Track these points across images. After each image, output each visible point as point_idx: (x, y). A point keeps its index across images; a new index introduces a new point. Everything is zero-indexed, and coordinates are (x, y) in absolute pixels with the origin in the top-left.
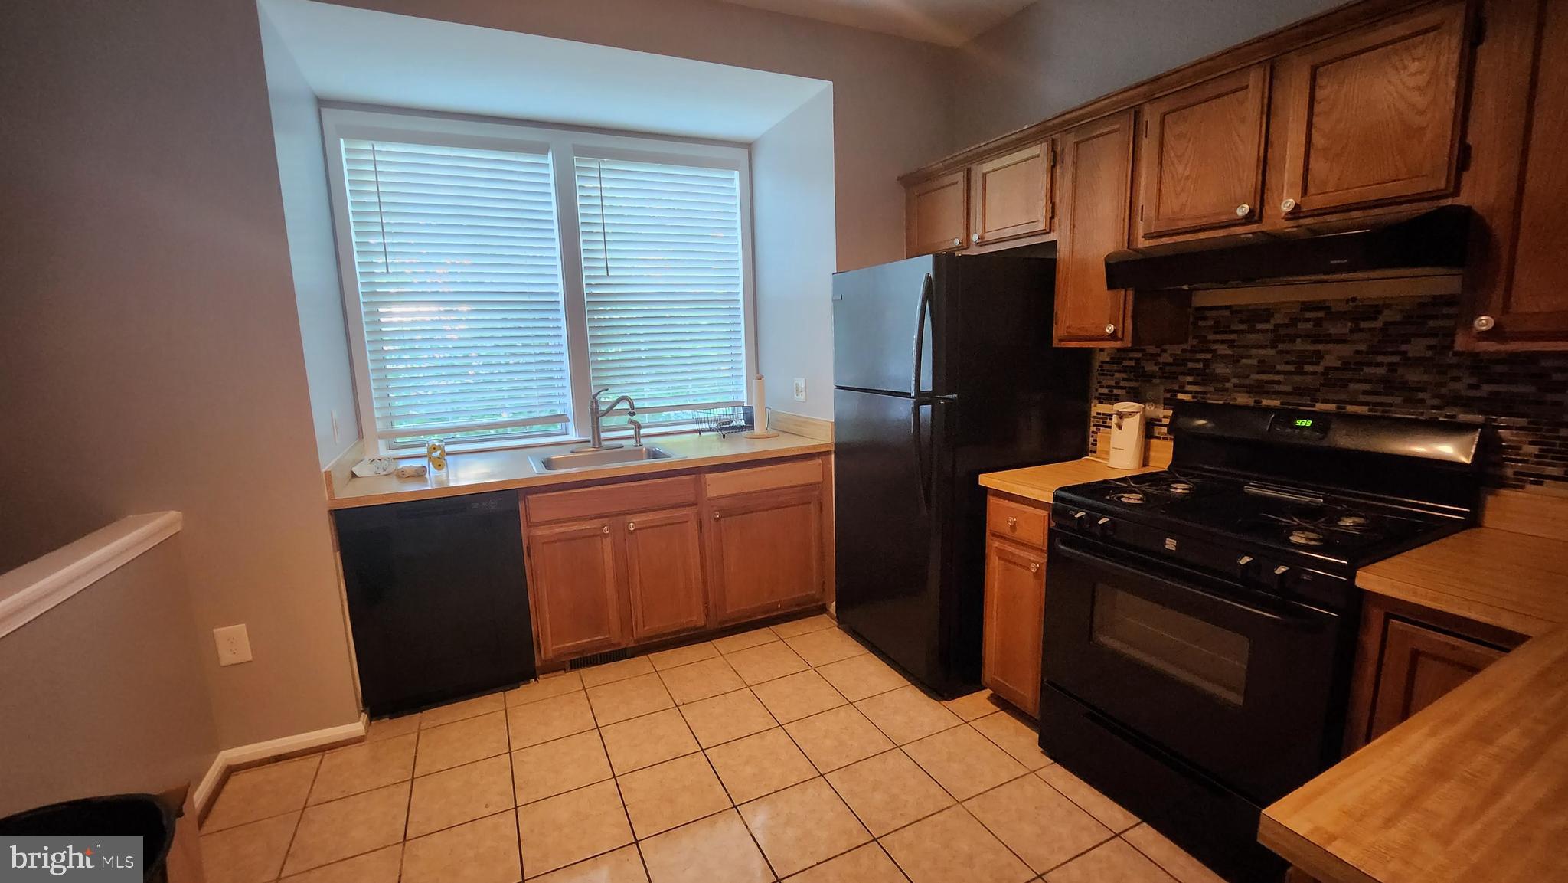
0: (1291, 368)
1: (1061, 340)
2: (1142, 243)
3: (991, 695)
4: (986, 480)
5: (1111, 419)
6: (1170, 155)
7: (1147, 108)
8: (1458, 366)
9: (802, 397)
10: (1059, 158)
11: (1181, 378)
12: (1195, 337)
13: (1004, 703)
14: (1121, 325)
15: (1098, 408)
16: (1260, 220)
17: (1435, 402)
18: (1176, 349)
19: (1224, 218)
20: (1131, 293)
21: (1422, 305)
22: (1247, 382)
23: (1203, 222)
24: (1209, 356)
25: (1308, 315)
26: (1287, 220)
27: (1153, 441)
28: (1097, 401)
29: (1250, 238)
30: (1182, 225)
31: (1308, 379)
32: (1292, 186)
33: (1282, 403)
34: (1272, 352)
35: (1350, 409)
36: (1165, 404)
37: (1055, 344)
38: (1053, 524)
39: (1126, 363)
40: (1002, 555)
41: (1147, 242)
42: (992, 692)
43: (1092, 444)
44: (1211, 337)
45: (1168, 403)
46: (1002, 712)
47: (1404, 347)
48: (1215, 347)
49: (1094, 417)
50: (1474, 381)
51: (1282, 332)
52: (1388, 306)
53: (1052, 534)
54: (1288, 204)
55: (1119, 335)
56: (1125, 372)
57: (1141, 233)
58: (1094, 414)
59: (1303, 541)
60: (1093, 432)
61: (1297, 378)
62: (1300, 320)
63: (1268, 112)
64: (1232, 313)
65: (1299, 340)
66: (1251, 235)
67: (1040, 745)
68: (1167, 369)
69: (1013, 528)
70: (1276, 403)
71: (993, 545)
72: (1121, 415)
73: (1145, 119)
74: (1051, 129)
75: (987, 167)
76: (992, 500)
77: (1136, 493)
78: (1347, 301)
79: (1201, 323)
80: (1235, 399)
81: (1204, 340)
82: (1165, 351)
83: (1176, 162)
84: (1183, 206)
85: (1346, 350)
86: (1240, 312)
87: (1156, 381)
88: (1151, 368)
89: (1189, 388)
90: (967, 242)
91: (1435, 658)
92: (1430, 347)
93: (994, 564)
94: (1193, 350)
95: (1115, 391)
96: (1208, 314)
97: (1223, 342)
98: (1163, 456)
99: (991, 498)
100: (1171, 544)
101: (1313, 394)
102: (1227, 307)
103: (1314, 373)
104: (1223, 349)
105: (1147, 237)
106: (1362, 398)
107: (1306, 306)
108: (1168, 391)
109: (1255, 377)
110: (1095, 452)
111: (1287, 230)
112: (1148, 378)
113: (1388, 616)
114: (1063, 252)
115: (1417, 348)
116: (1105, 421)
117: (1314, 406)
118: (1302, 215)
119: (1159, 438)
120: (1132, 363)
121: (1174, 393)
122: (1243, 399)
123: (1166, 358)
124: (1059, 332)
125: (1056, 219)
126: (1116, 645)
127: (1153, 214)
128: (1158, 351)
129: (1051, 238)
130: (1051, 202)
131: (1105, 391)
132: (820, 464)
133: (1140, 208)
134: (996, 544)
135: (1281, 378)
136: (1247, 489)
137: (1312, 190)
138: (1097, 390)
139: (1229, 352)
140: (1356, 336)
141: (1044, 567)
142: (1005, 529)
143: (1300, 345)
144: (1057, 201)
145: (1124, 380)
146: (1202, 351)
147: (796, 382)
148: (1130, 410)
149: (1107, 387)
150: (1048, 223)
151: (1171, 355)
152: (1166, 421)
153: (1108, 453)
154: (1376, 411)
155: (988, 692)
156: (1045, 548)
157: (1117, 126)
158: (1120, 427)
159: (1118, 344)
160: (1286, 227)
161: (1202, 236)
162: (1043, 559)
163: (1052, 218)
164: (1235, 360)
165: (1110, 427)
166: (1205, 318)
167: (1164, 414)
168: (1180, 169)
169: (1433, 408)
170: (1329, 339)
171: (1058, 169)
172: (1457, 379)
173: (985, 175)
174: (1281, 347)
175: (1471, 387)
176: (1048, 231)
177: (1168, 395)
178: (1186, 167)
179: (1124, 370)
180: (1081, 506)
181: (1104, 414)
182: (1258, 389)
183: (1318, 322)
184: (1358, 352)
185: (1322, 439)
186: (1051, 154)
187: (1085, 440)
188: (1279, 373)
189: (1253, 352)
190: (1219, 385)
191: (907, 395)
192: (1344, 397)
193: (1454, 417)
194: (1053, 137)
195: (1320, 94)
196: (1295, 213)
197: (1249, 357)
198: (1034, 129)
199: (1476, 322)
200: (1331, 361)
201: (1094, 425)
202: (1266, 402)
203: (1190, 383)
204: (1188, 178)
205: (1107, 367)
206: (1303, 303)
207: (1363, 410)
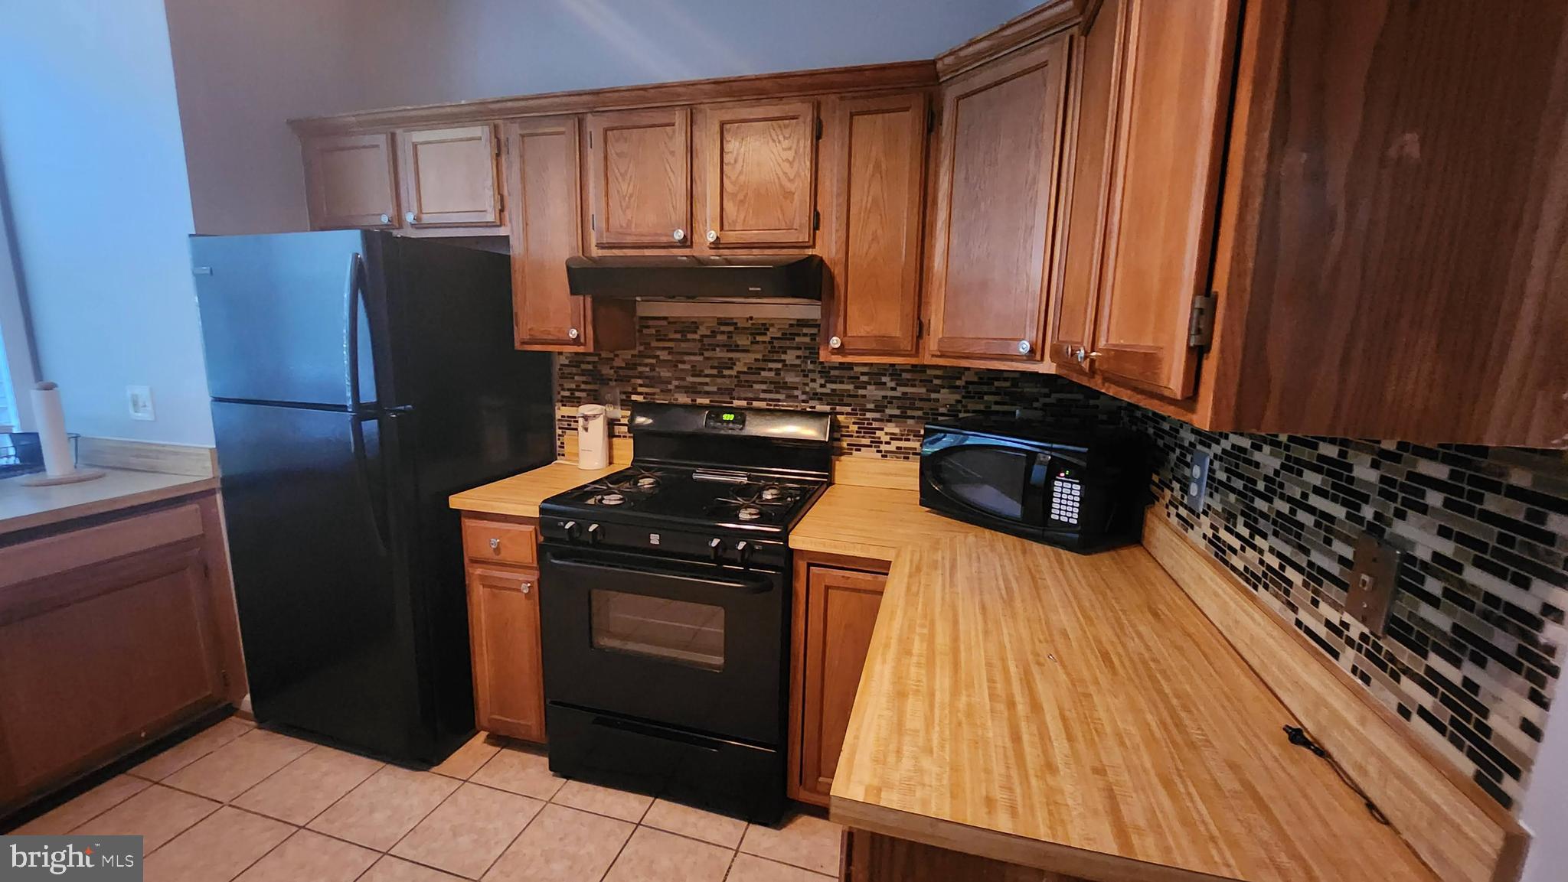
0: (715, 372)
1: (523, 343)
2: (596, 252)
3: (488, 736)
4: (457, 501)
5: (577, 422)
6: (615, 171)
7: (589, 117)
8: (813, 371)
9: (144, 415)
10: (504, 149)
11: (633, 381)
12: (641, 344)
13: (502, 740)
14: (582, 329)
15: (562, 411)
16: (691, 246)
17: (804, 397)
18: (627, 355)
19: (664, 239)
20: (589, 300)
21: (791, 325)
22: (683, 383)
23: (647, 240)
24: (654, 361)
25: (723, 328)
26: (711, 248)
27: (614, 439)
28: (560, 404)
29: (684, 261)
30: (629, 239)
31: (727, 381)
32: (713, 221)
33: (711, 401)
34: (700, 358)
35: (756, 404)
36: (622, 405)
37: (517, 346)
38: (541, 539)
39: (583, 366)
40: (487, 583)
41: (600, 251)
42: (487, 733)
43: (560, 447)
44: (654, 344)
45: (625, 403)
46: (504, 750)
47: (783, 357)
48: (658, 353)
49: (559, 420)
50: (823, 381)
51: (706, 341)
52: (772, 325)
53: (541, 550)
54: (711, 236)
55: (582, 340)
56: (583, 375)
57: (594, 242)
58: (558, 416)
59: (749, 517)
60: (559, 435)
61: (719, 380)
62: (718, 333)
63: (691, 151)
64: (669, 323)
65: (718, 349)
66: (685, 258)
67: (551, 769)
68: (621, 372)
69: (497, 550)
70: (706, 401)
71: (475, 572)
72: (586, 418)
73: (589, 130)
74: (493, 112)
75: (418, 136)
76: (468, 524)
77: (615, 493)
78: (747, 319)
79: (645, 331)
80: (677, 399)
81: (647, 345)
82: (617, 356)
83: (620, 179)
84: (629, 222)
85: (749, 358)
86: (675, 323)
87: (612, 383)
88: (606, 371)
89: (640, 389)
90: (398, 220)
91: (838, 588)
92: (798, 357)
93: (478, 595)
94: (641, 355)
95: (577, 394)
96: (651, 323)
97: (664, 348)
98: (625, 454)
99: (466, 520)
100: (655, 539)
101: (729, 392)
102: (665, 318)
103: (730, 376)
104: (664, 355)
105: (600, 246)
106: (763, 396)
107: (722, 322)
108: (624, 393)
109: (690, 379)
110: (563, 455)
111: (712, 258)
112: (604, 381)
113: (809, 565)
114: (516, 249)
115: (790, 357)
116: (570, 423)
117: (732, 403)
118: (721, 246)
119: (620, 436)
120: (590, 367)
121: (628, 394)
122: (683, 399)
123: (618, 363)
124: (521, 333)
125: (506, 213)
126: (616, 644)
127: (604, 225)
128: (611, 356)
129: (502, 232)
130: (499, 193)
131: (567, 394)
132: (196, 510)
133: (591, 217)
134: (479, 571)
135: (707, 380)
136: (695, 476)
137: (726, 227)
138: (559, 393)
139: (669, 358)
140: (756, 347)
141: (536, 585)
142: (487, 552)
143: (720, 353)
144: (506, 193)
145: (583, 382)
146: (650, 357)
147: (129, 393)
148: (595, 412)
149: (568, 390)
150: (498, 215)
151: (624, 360)
152: (625, 421)
153: (577, 455)
154: (771, 405)
155: (483, 735)
156: (535, 565)
157: (562, 129)
158: (586, 429)
159: (581, 349)
160: (712, 255)
161: (647, 252)
162: (534, 576)
163: (502, 210)
164: (675, 365)
165: (576, 429)
166: (648, 327)
167: (621, 414)
168: (624, 187)
169: (804, 401)
170: (737, 349)
171: (504, 157)
172: (813, 380)
173: (415, 146)
174: (707, 354)
175: (822, 386)
176: (498, 224)
177: (624, 397)
178: (629, 184)
179: (583, 373)
180: (570, 516)
181: (568, 417)
182: (693, 390)
183: (730, 335)
184: (756, 360)
185: (741, 429)
186: (494, 141)
187: (553, 445)
188: (707, 376)
189: (686, 358)
190: (663, 387)
191: (342, 408)
192: (750, 395)
193: (814, 408)
194: (496, 122)
195: (728, 147)
196: (716, 245)
197: (684, 362)
198: (473, 108)
199: (831, 342)
200: (740, 367)
201: (560, 428)
202: (699, 401)
203: (641, 386)
204: (631, 196)
205: (567, 370)
206: (719, 319)
207: (763, 405)
